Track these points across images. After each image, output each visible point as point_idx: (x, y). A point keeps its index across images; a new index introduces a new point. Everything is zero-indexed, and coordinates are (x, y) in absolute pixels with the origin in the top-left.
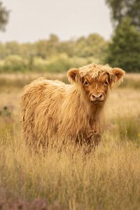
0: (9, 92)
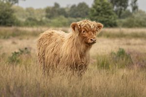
0: (28, 39)
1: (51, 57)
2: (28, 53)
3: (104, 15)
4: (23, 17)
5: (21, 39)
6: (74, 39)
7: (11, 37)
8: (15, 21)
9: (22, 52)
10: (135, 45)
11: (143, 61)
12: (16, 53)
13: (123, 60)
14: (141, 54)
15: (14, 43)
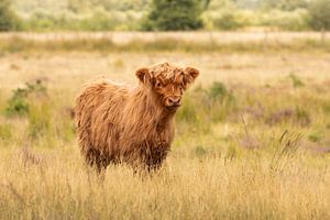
1: (102, 130)
2: (43, 90)
3: (178, 8)
4: (26, 11)
5: (26, 58)
6: (146, 97)
7: (7, 53)
8: (13, 21)
9: (32, 87)
10: (240, 68)
11: (260, 105)
12: (20, 91)
13: (221, 103)
14: (253, 89)
15: (14, 67)
